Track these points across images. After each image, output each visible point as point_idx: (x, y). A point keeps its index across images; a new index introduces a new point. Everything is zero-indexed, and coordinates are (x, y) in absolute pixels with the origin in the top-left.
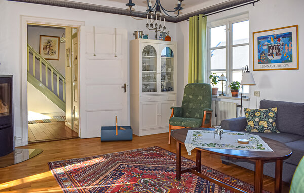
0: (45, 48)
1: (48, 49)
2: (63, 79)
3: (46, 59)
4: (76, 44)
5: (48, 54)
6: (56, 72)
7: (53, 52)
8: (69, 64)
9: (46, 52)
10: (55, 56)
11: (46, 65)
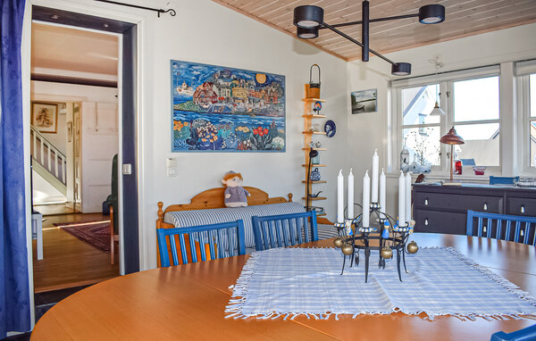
0: (39, 118)
1: (43, 120)
2: (63, 157)
3: (42, 132)
4: (78, 118)
5: (42, 126)
6: (54, 149)
7: (49, 124)
8: (69, 138)
9: (41, 123)
10: (52, 129)
11: (42, 139)
